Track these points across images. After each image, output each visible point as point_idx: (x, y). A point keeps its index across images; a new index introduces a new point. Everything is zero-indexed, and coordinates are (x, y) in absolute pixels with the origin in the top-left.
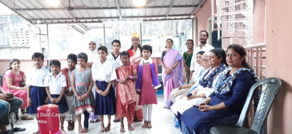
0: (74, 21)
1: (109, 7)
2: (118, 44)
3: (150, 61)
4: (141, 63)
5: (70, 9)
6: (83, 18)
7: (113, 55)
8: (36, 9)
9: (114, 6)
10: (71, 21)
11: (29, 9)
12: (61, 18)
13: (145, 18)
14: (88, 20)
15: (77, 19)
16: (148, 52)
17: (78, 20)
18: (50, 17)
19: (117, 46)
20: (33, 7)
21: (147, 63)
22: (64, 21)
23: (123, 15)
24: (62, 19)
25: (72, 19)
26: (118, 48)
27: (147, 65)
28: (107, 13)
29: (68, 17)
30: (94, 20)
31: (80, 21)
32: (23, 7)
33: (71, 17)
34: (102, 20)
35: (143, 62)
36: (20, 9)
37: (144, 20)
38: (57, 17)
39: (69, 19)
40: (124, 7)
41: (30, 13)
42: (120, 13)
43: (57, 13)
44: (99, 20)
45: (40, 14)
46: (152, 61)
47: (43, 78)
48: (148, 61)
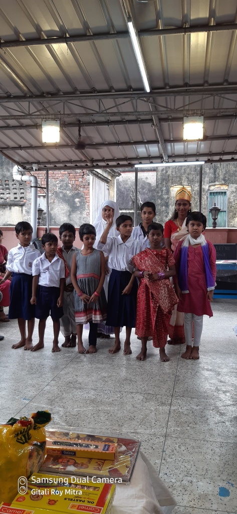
0: (89, 164)
1: (146, 141)
2: (150, 209)
3: (202, 240)
4: (186, 244)
5: (81, 146)
6: (103, 160)
7: (142, 228)
8: (31, 147)
9: (153, 138)
10: (83, 164)
11: (20, 148)
12: (68, 160)
13: (209, 158)
14: (111, 163)
15: (92, 161)
16: (199, 225)
17: (95, 164)
18: (53, 159)
19: (150, 213)
20: (27, 145)
21: (196, 245)
22: (73, 165)
23: (170, 153)
24: (70, 161)
25: (85, 161)
26: (151, 216)
27: (195, 247)
28: (141, 150)
29: (79, 159)
30: (121, 163)
31: (97, 165)
32: (11, 144)
33: (84, 159)
34: (133, 162)
35: (189, 241)
36: (8, 148)
37: (209, 160)
38: (63, 158)
39: (81, 161)
40: (172, 139)
41: (22, 152)
42: (165, 149)
43: (63, 154)
44: (129, 162)
45: (36, 155)
46: (206, 242)
47: (29, 261)
48: (198, 241)
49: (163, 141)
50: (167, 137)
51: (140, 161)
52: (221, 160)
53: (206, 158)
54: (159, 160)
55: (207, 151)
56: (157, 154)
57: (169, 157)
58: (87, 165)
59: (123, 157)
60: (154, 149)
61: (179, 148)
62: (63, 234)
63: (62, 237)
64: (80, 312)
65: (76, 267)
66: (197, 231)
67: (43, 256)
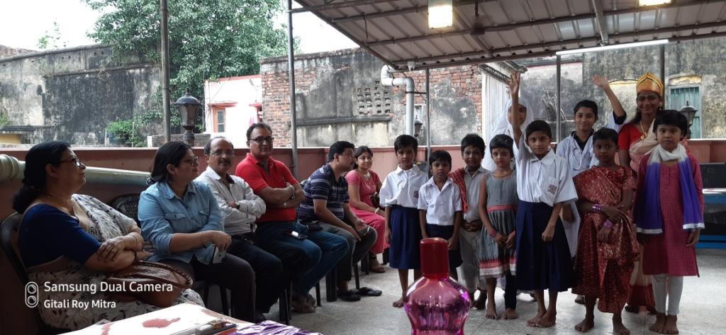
0: (486, 56)
1: (573, 15)
2: (589, 110)
3: (680, 153)
4: (654, 159)
5: (478, 30)
6: (507, 48)
7: (576, 138)
8: (407, 38)
9: (586, 10)
10: (478, 57)
11: (393, 40)
12: (457, 52)
13: (675, 33)
14: (518, 52)
15: (492, 50)
16: (673, 131)
17: (495, 55)
18: (435, 52)
19: (588, 116)
20: (401, 35)
21: (671, 160)
22: (463, 59)
23: (611, 30)
24: (460, 54)
25: (482, 52)
26: (591, 120)
27: (671, 165)
28: (567, 29)
29: (471, 50)
30: (534, 50)
31: (499, 56)
32: (382, 37)
33: (479, 48)
34: (553, 48)
35: (659, 155)
36: (377, 42)
37: (675, 36)
38: (450, 50)
39: (475, 52)
40: (615, 9)
41: (395, 47)
42: (604, 25)
43: (451, 45)
44: (546, 48)
45: (414, 49)
46: (686, 156)
47: (415, 189)
48: (674, 155)
49: (602, 13)
50: (608, 7)
51: (563, 46)
52: (694, 36)
53: (670, 34)
54: (594, 43)
55: (671, 23)
56: (592, 33)
57: (610, 36)
58: (483, 57)
59: (538, 42)
60: (586, 27)
61: (626, 21)
62: (466, 149)
63: (464, 155)
64: (493, 260)
65: (486, 196)
66: (670, 139)
67: (431, 181)
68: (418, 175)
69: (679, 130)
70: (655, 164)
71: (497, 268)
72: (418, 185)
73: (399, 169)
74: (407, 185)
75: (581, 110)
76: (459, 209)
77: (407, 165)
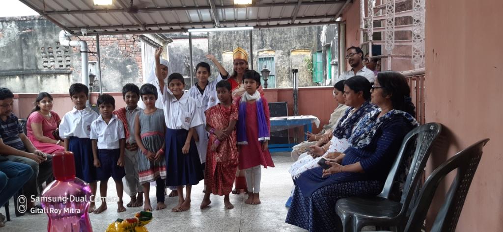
0: (141, 29)
1: (197, 6)
2: (204, 69)
3: (257, 96)
4: (243, 100)
5: (133, 10)
6: (156, 25)
7: (198, 87)
8: (79, 11)
9: (205, 4)
10: (135, 29)
11: (67, 11)
12: (119, 24)
13: (258, 23)
14: (163, 28)
15: (145, 25)
16: (252, 83)
17: (147, 28)
18: (103, 23)
19: (204, 73)
20: (75, 8)
21: (252, 100)
22: (124, 29)
23: (221, 18)
24: (122, 26)
25: (137, 26)
26: (206, 75)
27: (252, 103)
28: (194, 15)
29: (131, 24)
30: (174, 27)
31: (150, 29)
32: (57, 8)
33: (136, 23)
34: (186, 27)
35: (246, 97)
36: (54, 12)
37: (257, 25)
38: (114, 23)
39: (133, 26)
40: (222, 5)
41: (70, 17)
42: (217, 14)
43: (114, 18)
44: (182, 27)
45: (85, 19)
46: (260, 97)
47: (88, 124)
48: (253, 97)
49: (214, 6)
50: (218, 3)
51: (193, 26)
52: (268, 26)
53: (254, 24)
54: (211, 25)
55: (255, 17)
56: (209, 19)
57: (221, 22)
58: (139, 30)
59: (176, 22)
60: (206, 15)
61: (229, 13)
62: (126, 94)
63: (125, 98)
64: (147, 171)
65: (140, 127)
66: (250, 88)
67: (100, 118)
68: (90, 114)
69: (255, 82)
70: (244, 102)
71: (150, 176)
72: (90, 120)
73: (75, 110)
74: (81, 121)
75: (199, 69)
76: (123, 137)
77: (81, 106)
